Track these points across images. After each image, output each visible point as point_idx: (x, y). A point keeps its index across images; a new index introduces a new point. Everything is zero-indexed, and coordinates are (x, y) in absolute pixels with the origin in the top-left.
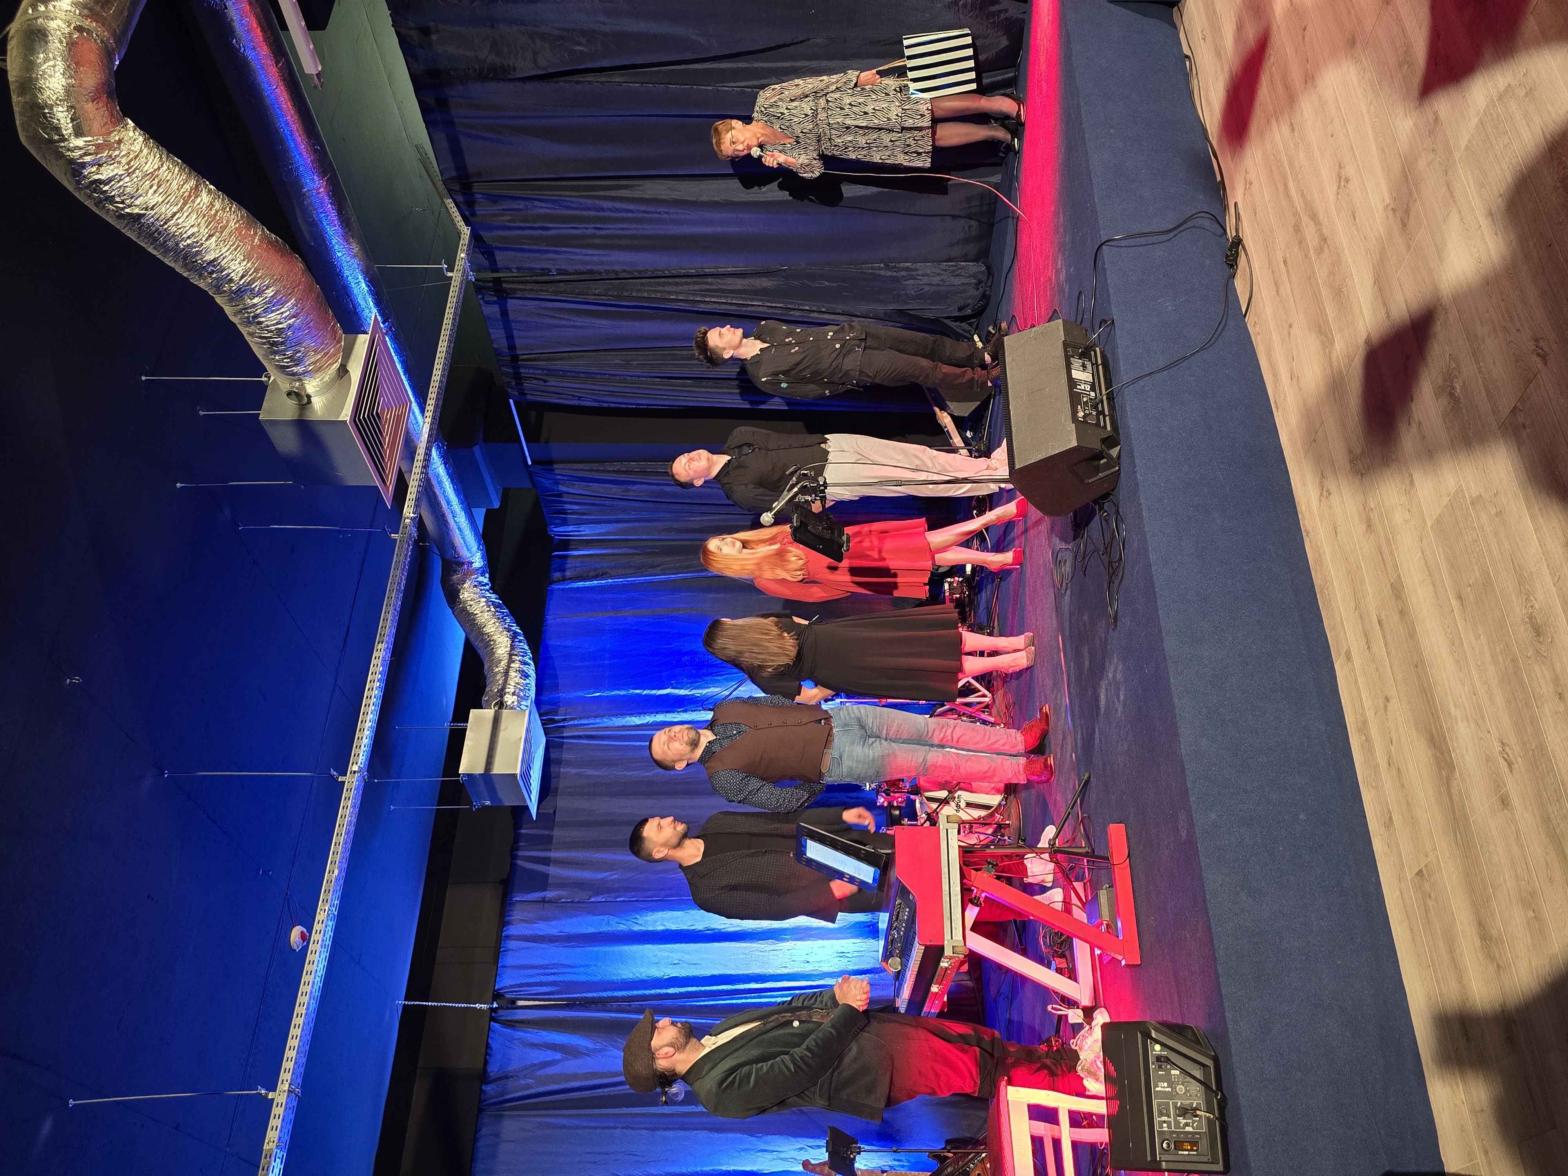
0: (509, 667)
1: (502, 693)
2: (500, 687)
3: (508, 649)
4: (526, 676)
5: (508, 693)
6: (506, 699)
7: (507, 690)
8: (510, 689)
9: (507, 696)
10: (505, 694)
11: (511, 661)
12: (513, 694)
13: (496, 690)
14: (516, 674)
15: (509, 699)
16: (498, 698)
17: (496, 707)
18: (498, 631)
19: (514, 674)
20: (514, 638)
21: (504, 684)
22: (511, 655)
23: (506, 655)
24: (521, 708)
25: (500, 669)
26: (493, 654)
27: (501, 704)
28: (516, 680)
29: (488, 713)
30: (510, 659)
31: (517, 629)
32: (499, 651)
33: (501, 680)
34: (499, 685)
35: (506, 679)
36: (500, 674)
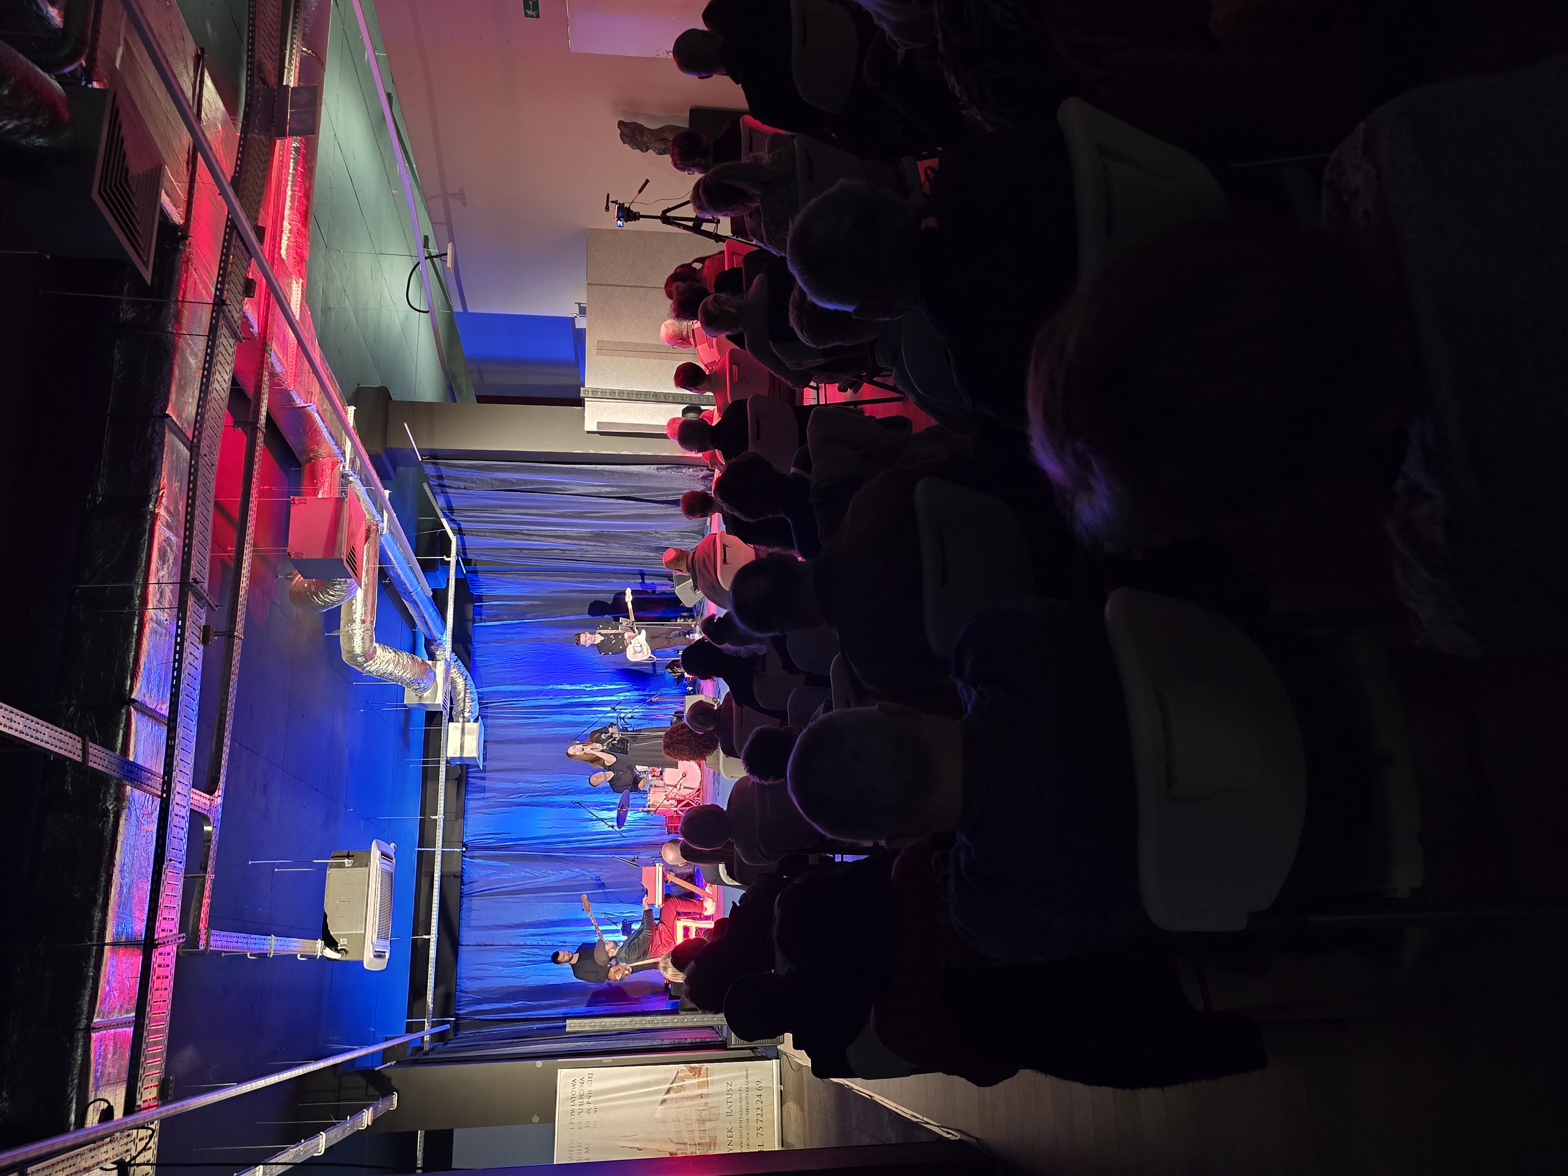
0: (465, 696)
1: (463, 711)
3: (464, 685)
4: (473, 701)
6: (465, 715)
7: (466, 710)
9: (466, 713)
12: (469, 712)
13: (461, 710)
14: (469, 701)
15: (467, 715)
16: (462, 715)
17: (461, 720)
18: (457, 676)
19: (467, 701)
20: (466, 679)
21: (464, 706)
22: (465, 689)
23: (463, 689)
24: (472, 720)
25: (460, 697)
26: (456, 688)
27: (464, 717)
28: (469, 704)
29: (459, 725)
30: (465, 693)
31: (466, 673)
32: (459, 687)
33: (462, 704)
34: (461, 707)
35: (465, 703)
36: (461, 701)
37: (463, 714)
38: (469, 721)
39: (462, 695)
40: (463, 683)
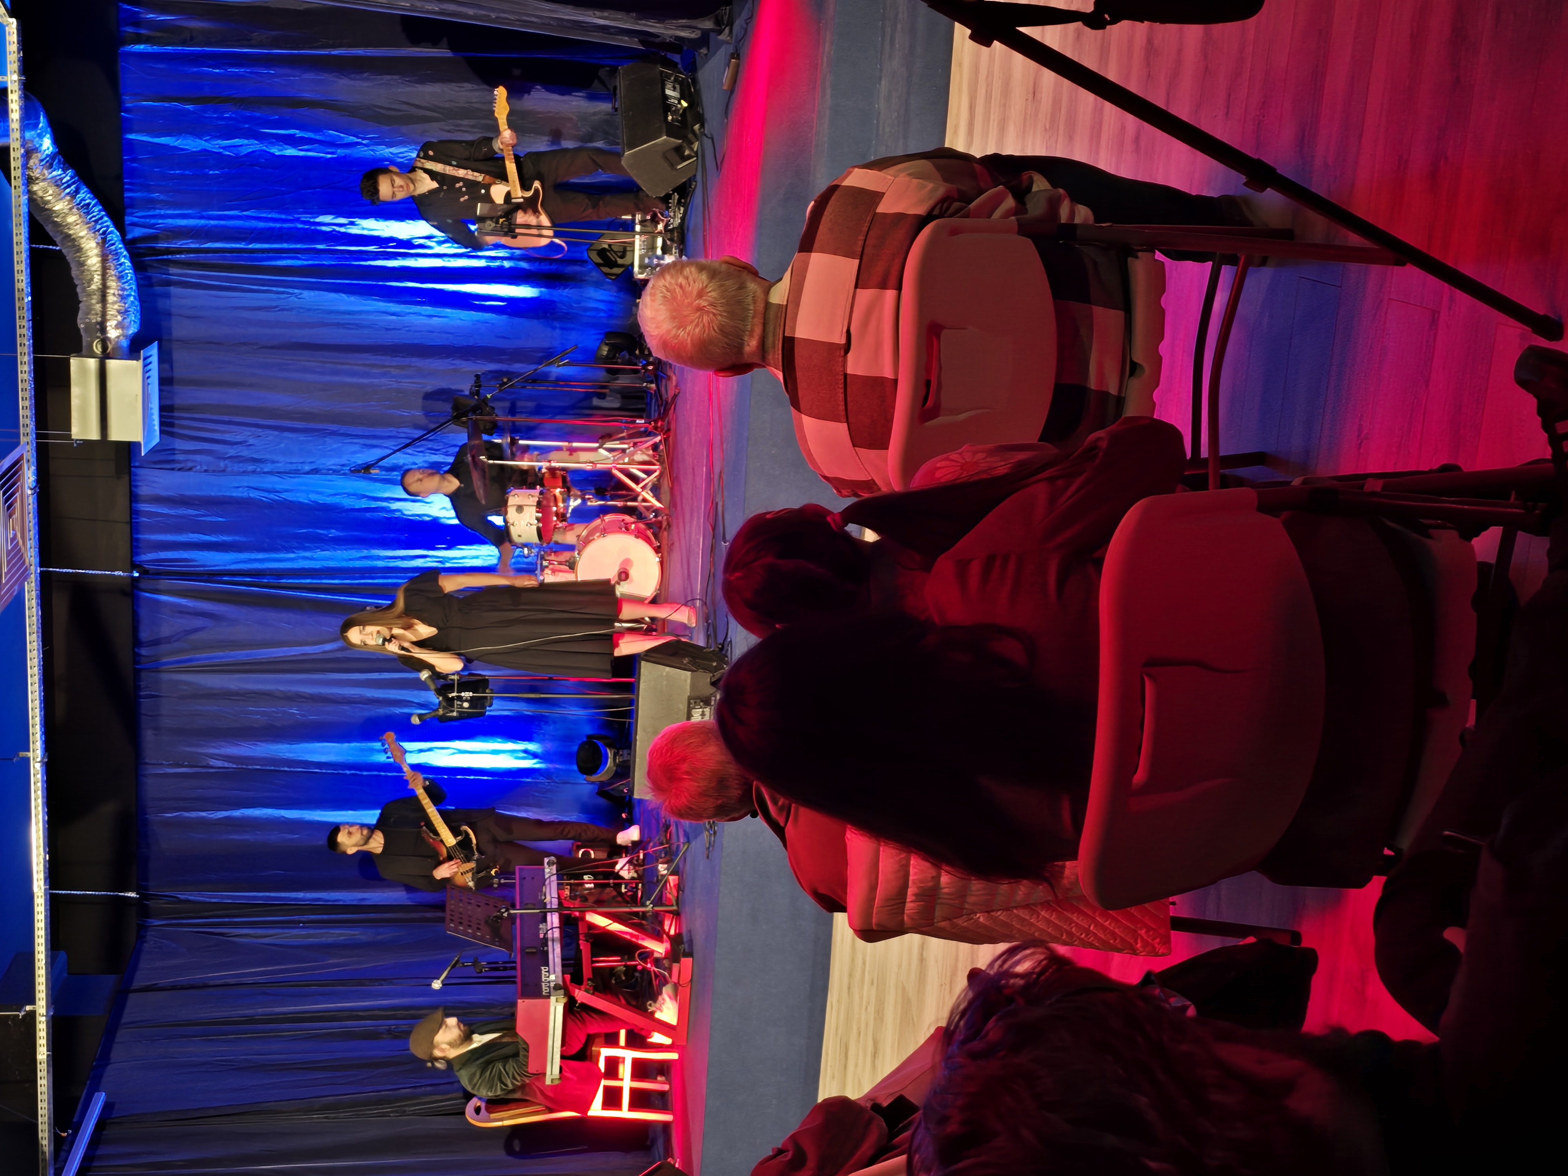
0: (104, 286)
1: (102, 327)
2: (99, 319)
4: (124, 296)
5: (110, 325)
6: (108, 337)
7: (108, 324)
8: (112, 320)
9: (109, 328)
10: (106, 328)
11: (104, 278)
12: (117, 327)
13: (94, 321)
14: (115, 298)
15: (113, 333)
16: (99, 334)
17: (99, 352)
18: (82, 234)
19: (111, 299)
20: (104, 240)
21: (103, 313)
22: (104, 269)
23: (99, 268)
24: (125, 343)
25: (94, 287)
26: (82, 264)
27: (104, 341)
28: (116, 307)
29: (92, 363)
30: (104, 274)
31: (105, 222)
32: (89, 262)
33: (98, 307)
34: (97, 314)
35: (104, 307)
36: (95, 297)
37: (103, 329)
39: (97, 278)
40: (96, 251)
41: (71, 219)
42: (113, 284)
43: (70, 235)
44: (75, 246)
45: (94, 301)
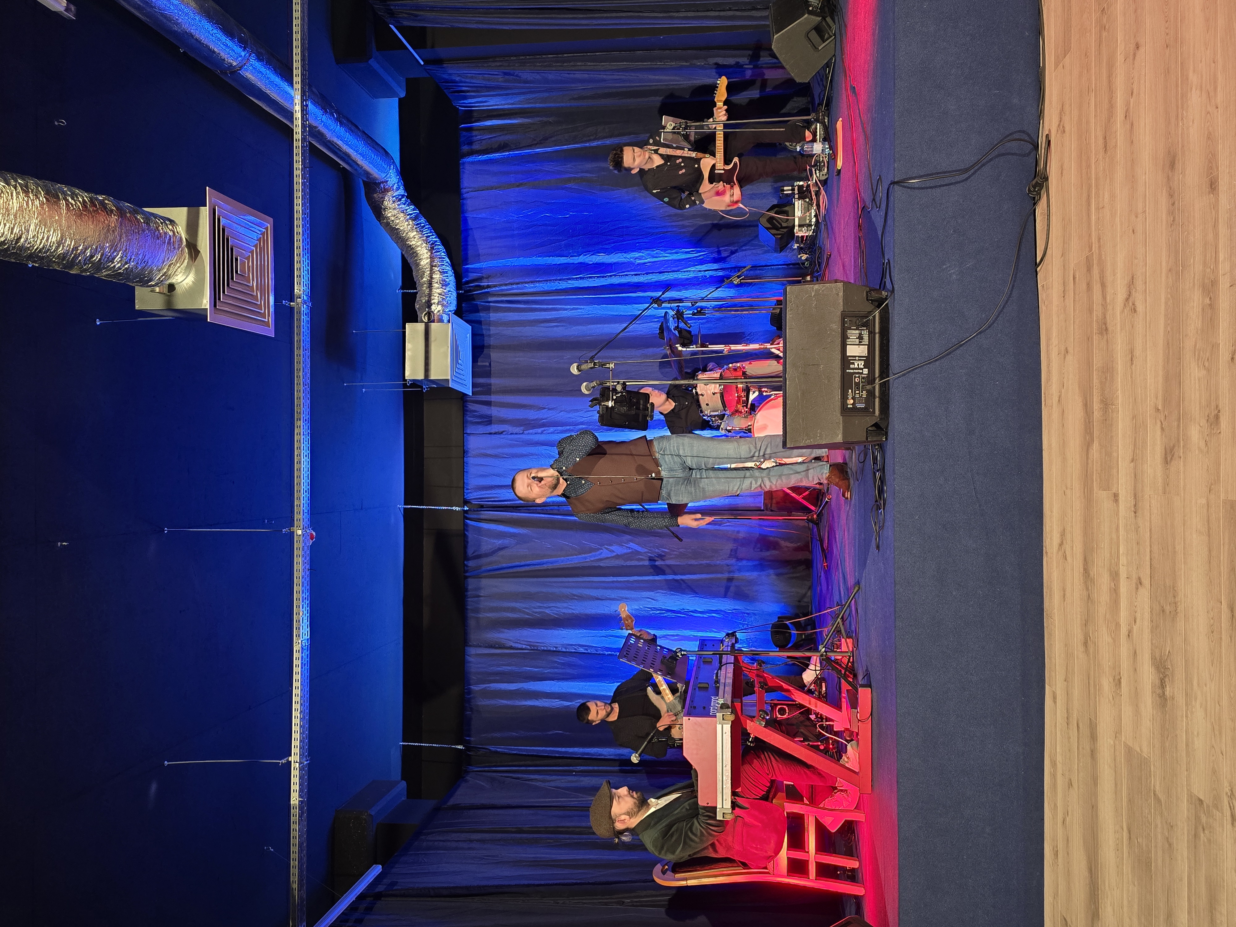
0: (431, 277)
1: (429, 304)
2: (427, 299)
3: (429, 260)
4: (444, 284)
5: (434, 303)
6: (433, 310)
7: (432, 302)
8: (435, 300)
9: (433, 305)
10: (431, 305)
11: (432, 272)
12: (438, 304)
13: (424, 301)
14: (438, 286)
15: (436, 309)
16: (426, 309)
17: (426, 319)
18: (418, 244)
19: (436, 285)
20: (432, 248)
21: (430, 295)
22: (432, 266)
23: (428, 266)
24: (445, 318)
25: (424, 279)
26: (418, 265)
27: (429, 314)
28: (439, 291)
29: (420, 327)
30: (431, 270)
31: (434, 238)
32: (422, 263)
33: (427, 291)
34: (426, 296)
35: (431, 290)
36: (425, 285)
37: (429, 307)
38: (441, 320)
39: (427, 273)
40: (427, 255)
41: (412, 235)
42: (437, 276)
43: (411, 246)
44: (414, 253)
45: (424, 288)
